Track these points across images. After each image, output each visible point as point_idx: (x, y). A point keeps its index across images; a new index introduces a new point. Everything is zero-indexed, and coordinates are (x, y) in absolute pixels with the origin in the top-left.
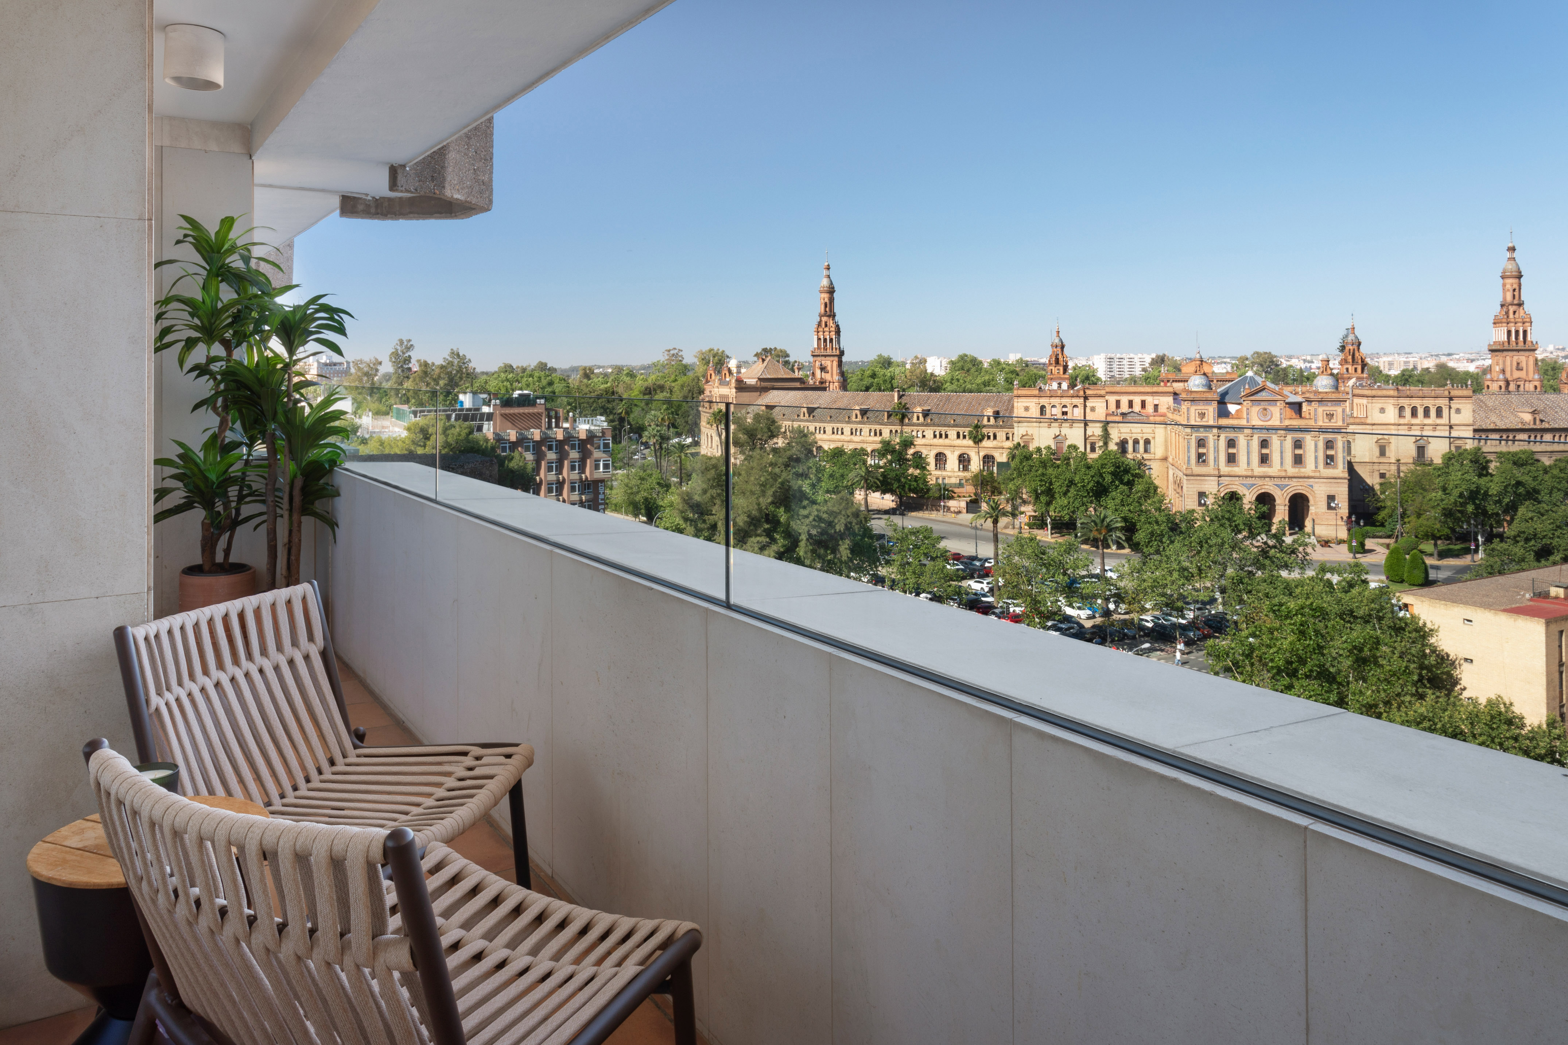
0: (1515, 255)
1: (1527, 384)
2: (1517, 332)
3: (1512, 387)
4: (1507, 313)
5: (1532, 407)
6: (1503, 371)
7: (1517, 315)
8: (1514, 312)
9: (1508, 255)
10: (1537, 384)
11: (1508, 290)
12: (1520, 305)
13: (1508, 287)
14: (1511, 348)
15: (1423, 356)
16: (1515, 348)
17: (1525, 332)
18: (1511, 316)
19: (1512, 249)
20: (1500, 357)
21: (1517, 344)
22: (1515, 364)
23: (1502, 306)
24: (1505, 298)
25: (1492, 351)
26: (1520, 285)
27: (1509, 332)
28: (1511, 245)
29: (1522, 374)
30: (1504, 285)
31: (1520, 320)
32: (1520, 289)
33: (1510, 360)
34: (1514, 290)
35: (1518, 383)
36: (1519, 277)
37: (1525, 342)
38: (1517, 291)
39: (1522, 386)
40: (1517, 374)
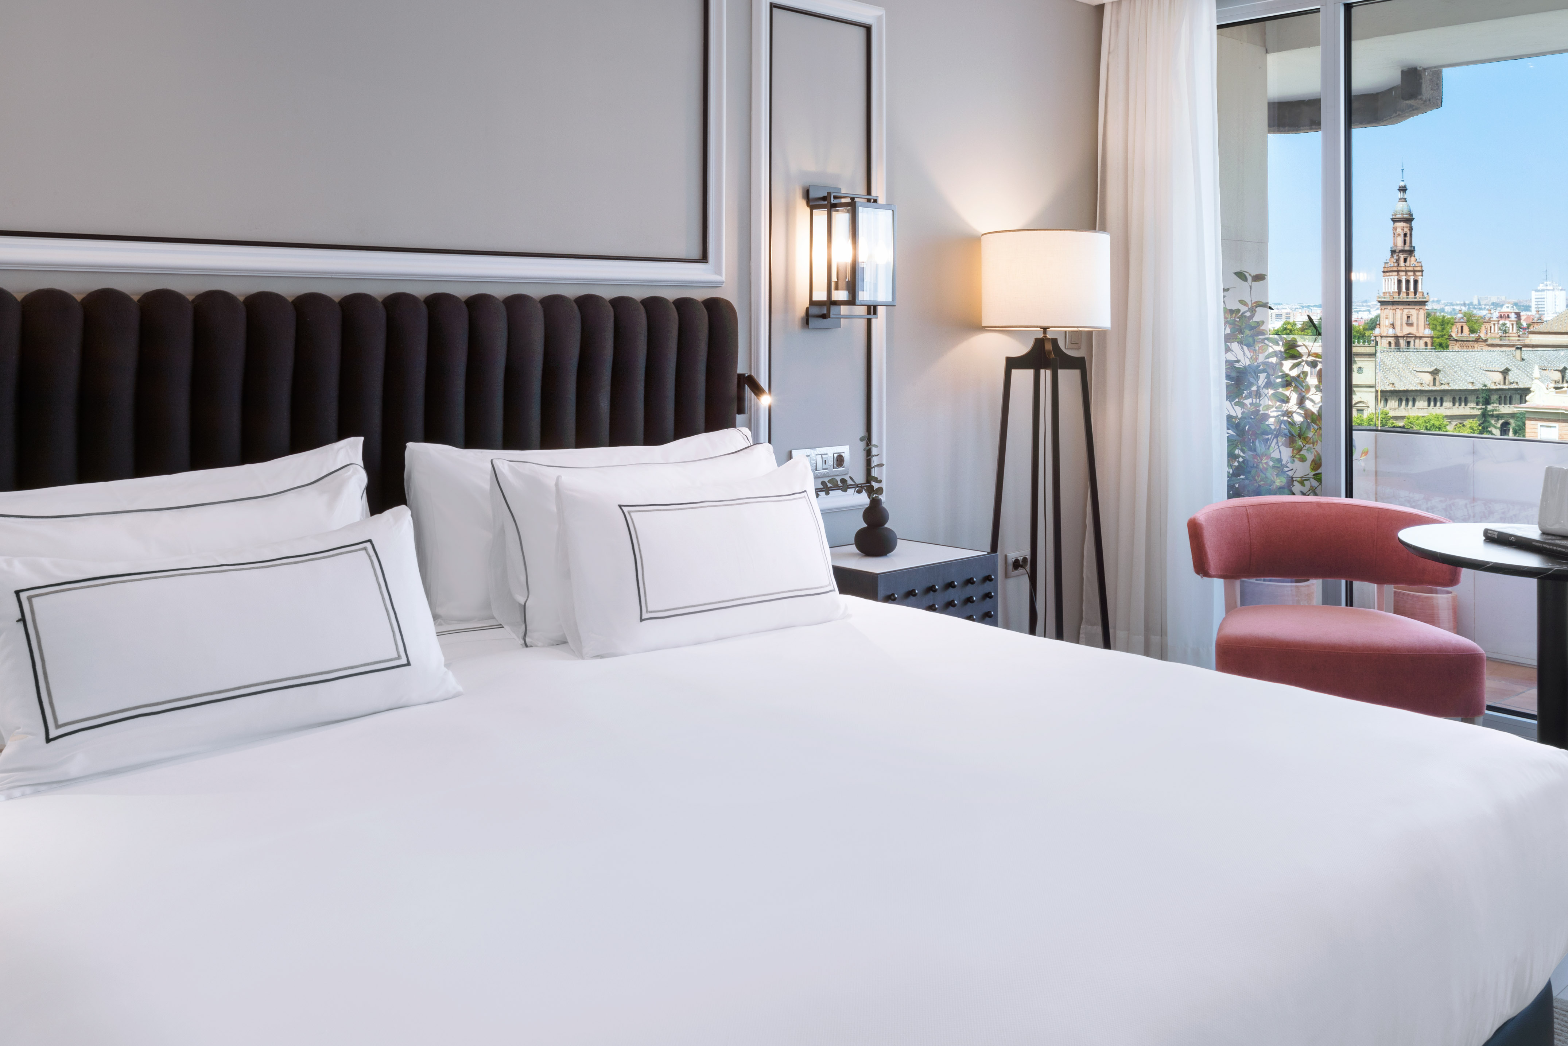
0: (1408, 195)
1: (1417, 341)
2: (1408, 282)
3: (1402, 342)
4: (1398, 261)
5: (1432, 366)
6: (1393, 326)
7: (1408, 263)
8: (1405, 260)
9: (1399, 195)
10: (1428, 340)
11: (1399, 235)
12: (1411, 252)
13: (1399, 230)
14: (1401, 299)
15: (1294, 307)
16: (1405, 299)
17: (1416, 282)
18: (1402, 263)
19: (1403, 189)
20: (1389, 311)
21: (1408, 294)
22: (1405, 318)
23: (1393, 252)
24: (1395, 244)
25: (1382, 303)
26: (1411, 229)
27: (1399, 282)
28: (1402, 184)
29: (1412, 330)
30: (1395, 229)
31: (1411, 269)
32: (1411, 235)
33: (1400, 314)
34: (1405, 235)
35: (1409, 340)
36: (1409, 220)
37: (1415, 292)
38: (1407, 236)
39: (1412, 343)
40: (1407, 330)
